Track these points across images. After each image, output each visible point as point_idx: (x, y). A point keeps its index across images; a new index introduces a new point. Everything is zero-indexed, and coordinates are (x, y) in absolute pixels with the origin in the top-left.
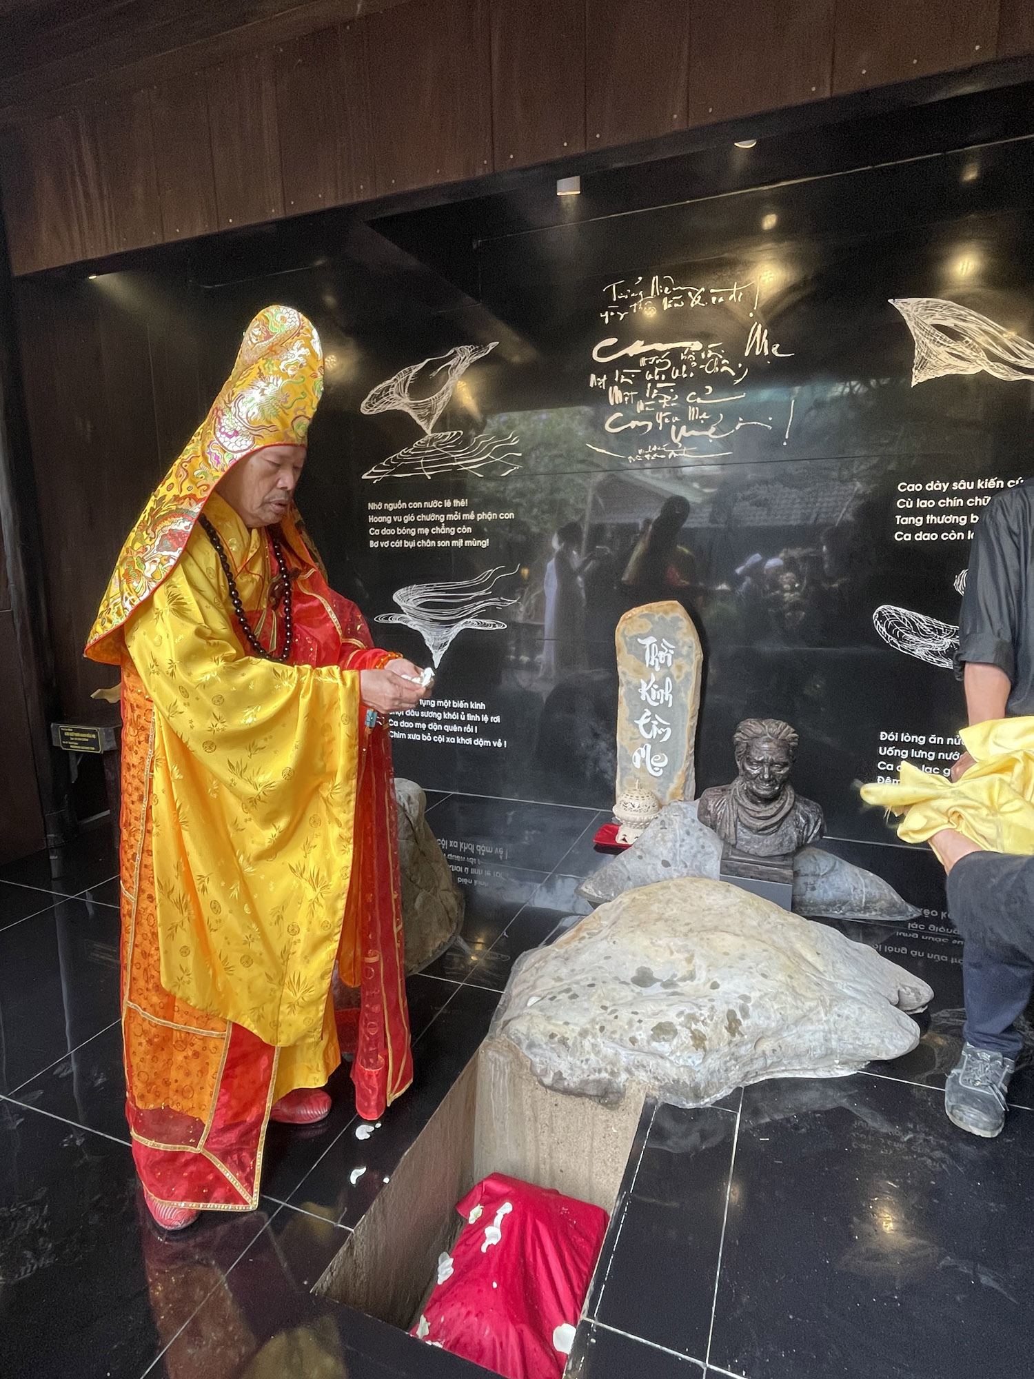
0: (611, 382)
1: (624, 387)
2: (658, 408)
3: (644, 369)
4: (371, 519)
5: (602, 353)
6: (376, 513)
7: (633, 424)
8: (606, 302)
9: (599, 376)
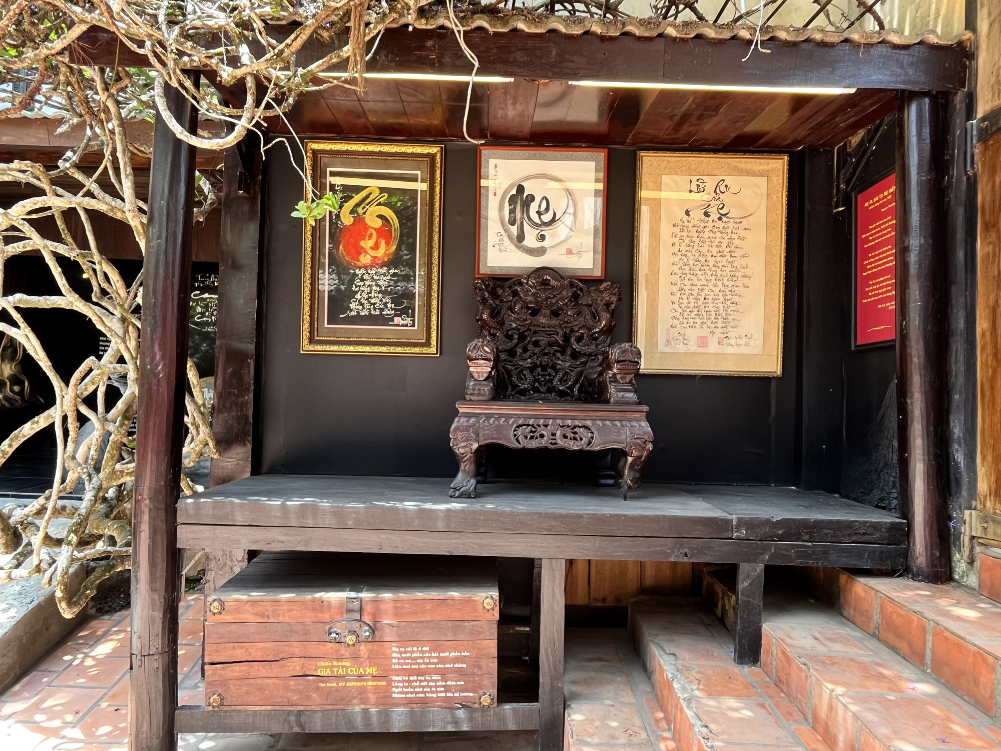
0: (197, 305)
1: (201, 307)
2: (213, 315)
3: (208, 302)
4: (101, 343)
5: (195, 295)
6: (103, 341)
7: (204, 319)
8: (196, 280)
9: (193, 302)
